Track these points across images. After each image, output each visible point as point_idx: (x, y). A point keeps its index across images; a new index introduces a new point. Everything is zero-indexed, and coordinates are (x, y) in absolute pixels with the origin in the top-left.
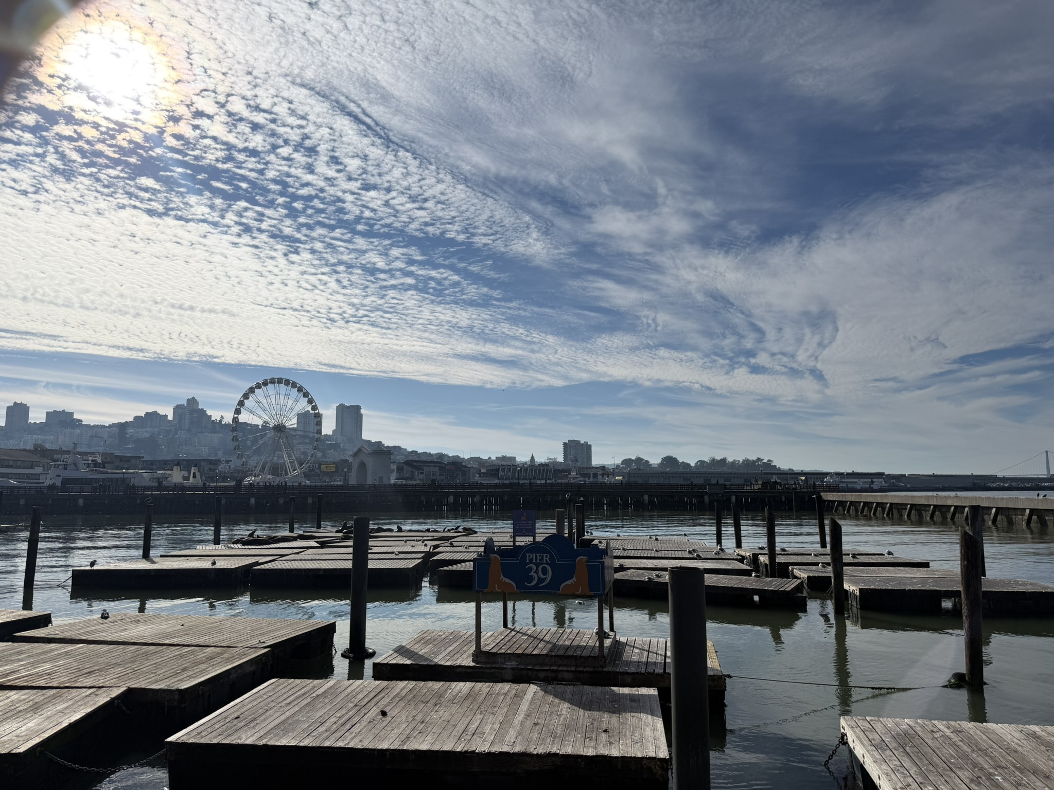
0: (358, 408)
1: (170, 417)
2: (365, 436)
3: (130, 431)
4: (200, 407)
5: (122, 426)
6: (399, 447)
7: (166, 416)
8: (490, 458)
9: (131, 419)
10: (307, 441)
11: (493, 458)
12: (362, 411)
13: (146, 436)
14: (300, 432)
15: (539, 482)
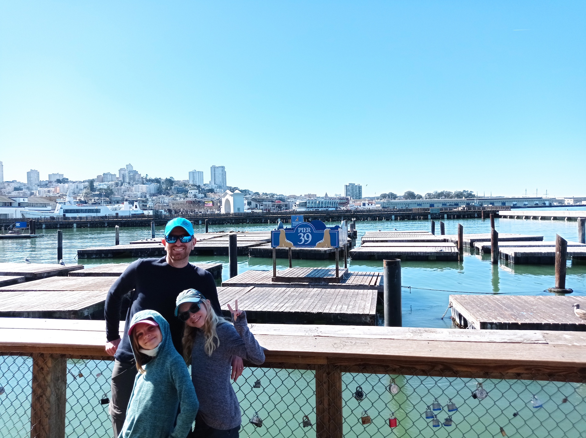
0: (223, 167)
3: (95, 184)
4: (134, 169)
5: (91, 182)
7: (115, 175)
10: (196, 188)
12: (226, 170)
13: (106, 187)
14: (191, 183)
15: (330, 209)
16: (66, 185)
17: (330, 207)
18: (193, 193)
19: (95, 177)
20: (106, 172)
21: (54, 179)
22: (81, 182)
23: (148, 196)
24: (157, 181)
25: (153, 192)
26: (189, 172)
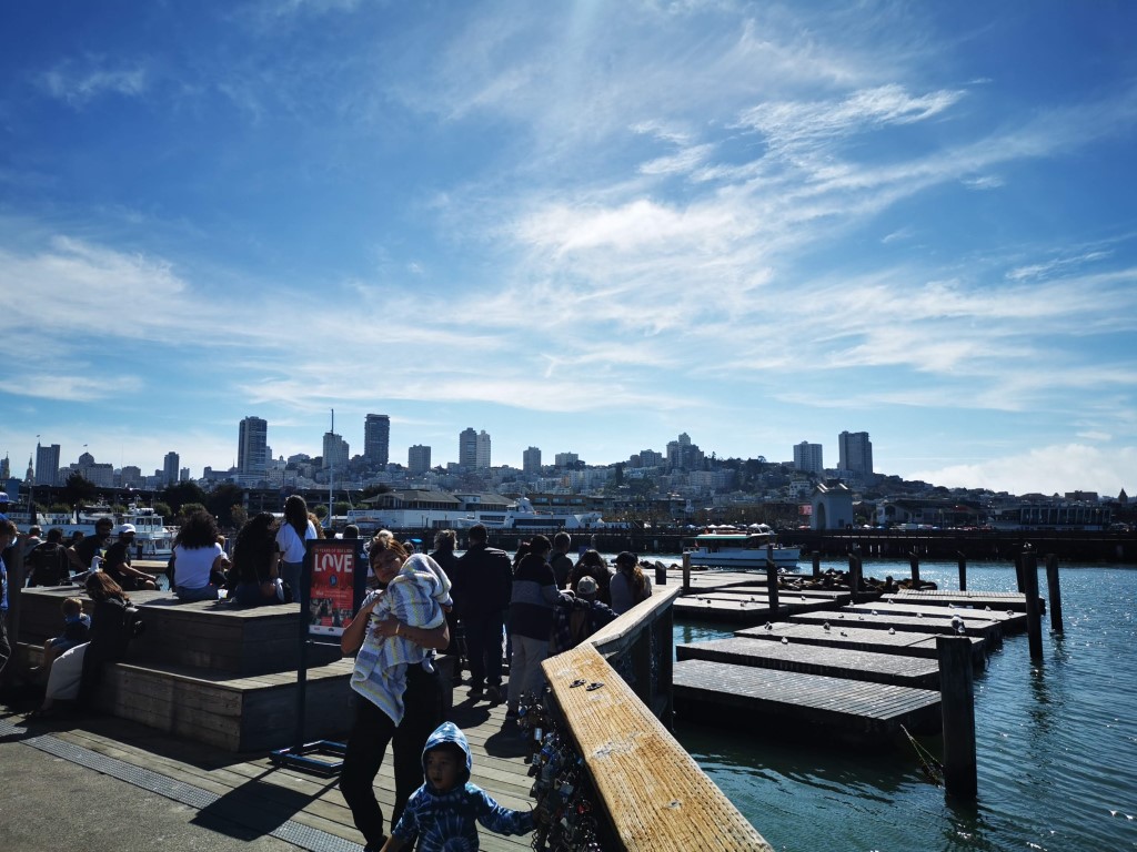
0: (865, 436)
1: (664, 455)
2: (877, 470)
3: (625, 471)
4: (692, 443)
5: (619, 466)
6: (922, 483)
7: (660, 454)
8: (1056, 494)
9: (629, 459)
10: (804, 477)
11: (1062, 495)
12: (870, 440)
13: (641, 476)
14: (798, 467)
15: (1087, 528)
16: (581, 473)
17: (1088, 524)
18: (799, 488)
19: (627, 459)
20: (645, 449)
21: (564, 463)
22: (604, 467)
23: (713, 493)
24: (732, 463)
25: (722, 485)
26: (795, 447)
